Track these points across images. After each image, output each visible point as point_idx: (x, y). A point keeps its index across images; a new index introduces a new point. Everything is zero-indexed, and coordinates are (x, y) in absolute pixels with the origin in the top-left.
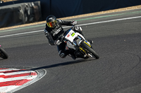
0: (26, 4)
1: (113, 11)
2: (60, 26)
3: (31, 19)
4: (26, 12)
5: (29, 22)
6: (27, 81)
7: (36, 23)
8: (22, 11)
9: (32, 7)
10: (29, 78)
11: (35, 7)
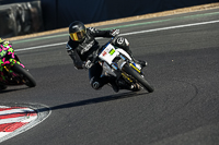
0: (19, 5)
2: (93, 39)
3: (27, 29)
4: (18, 17)
5: (23, 33)
6: (21, 124)
7: (35, 35)
8: (12, 16)
9: (28, 10)
10: (24, 120)
11: (32, 10)
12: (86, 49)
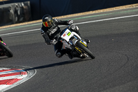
0: (16, 4)
1: (102, 11)
2: (57, 26)
3: (21, 19)
4: (16, 12)
5: (19, 22)
6: (17, 80)
8: (12, 11)
9: (22, 7)
10: (19, 77)
11: (24, 7)
12: (53, 32)
